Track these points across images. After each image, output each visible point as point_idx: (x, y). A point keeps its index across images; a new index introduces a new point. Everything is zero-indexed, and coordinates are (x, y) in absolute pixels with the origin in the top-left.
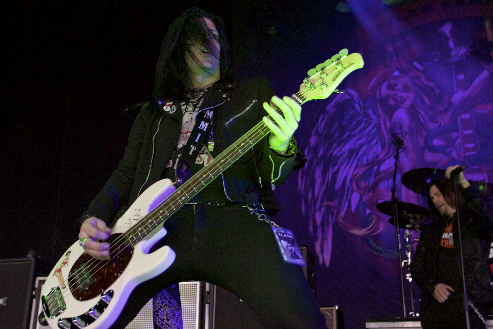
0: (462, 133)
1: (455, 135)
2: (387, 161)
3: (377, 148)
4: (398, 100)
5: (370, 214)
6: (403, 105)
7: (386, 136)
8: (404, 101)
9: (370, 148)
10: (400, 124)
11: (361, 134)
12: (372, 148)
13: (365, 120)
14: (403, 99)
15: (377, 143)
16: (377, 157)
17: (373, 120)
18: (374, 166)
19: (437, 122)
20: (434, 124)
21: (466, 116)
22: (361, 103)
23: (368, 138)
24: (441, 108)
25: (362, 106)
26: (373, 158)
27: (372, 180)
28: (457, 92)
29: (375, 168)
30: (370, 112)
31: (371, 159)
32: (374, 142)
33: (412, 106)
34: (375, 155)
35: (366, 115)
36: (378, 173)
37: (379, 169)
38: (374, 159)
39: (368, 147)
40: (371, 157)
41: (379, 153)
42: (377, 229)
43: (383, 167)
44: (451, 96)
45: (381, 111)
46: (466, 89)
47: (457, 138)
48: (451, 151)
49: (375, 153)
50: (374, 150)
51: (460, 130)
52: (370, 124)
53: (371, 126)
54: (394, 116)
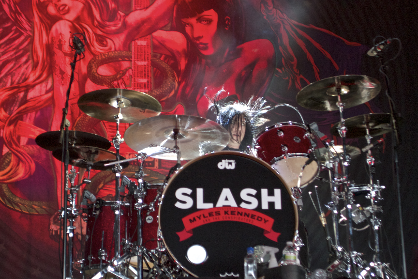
0: (135, 64)
1: (125, 64)
2: (37, 87)
3: (27, 68)
4: (61, 8)
5: (8, 154)
6: (67, 17)
7: (40, 54)
8: (68, 11)
9: (17, 66)
10: (60, 41)
11: (8, 47)
12: (20, 67)
13: (14, 28)
14: (67, 8)
15: (26, 62)
16: (26, 79)
17: (25, 30)
18: (21, 92)
19: (106, 46)
20: (101, 48)
21: (142, 43)
22: (12, 5)
23: (16, 53)
24: (113, 28)
25: (13, 9)
26: (19, 80)
27: (16, 110)
28: (136, 10)
29: (22, 94)
30: (23, 19)
31: (17, 81)
32: (24, 59)
33: (78, 19)
34: (23, 77)
35: (17, 22)
36: (25, 101)
37: (25, 96)
38: (21, 81)
39: (15, 65)
40: (17, 79)
41: (28, 75)
42: (15, 173)
43: (31, 94)
44: (127, 15)
45: (37, 19)
46: (147, 8)
47: (127, 70)
48: (118, 84)
49: (23, 74)
50: (23, 70)
51: (133, 59)
52: (21, 34)
53: (22, 38)
54: (54, 28)
